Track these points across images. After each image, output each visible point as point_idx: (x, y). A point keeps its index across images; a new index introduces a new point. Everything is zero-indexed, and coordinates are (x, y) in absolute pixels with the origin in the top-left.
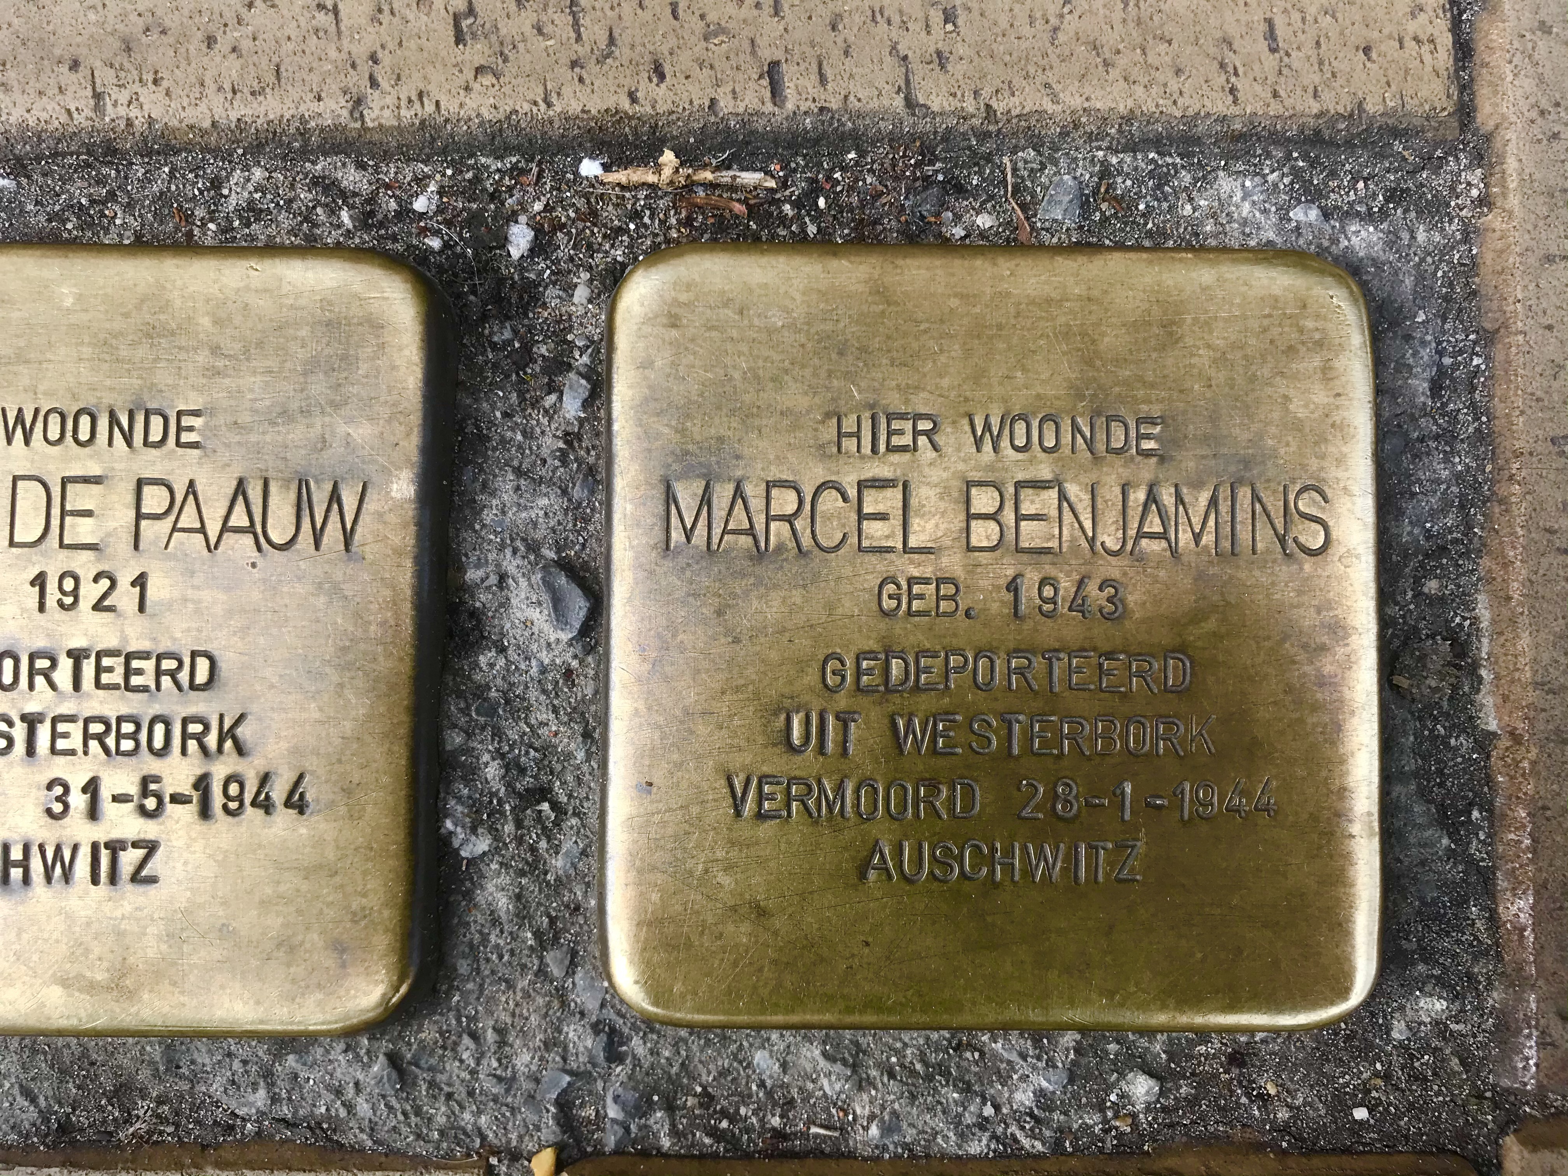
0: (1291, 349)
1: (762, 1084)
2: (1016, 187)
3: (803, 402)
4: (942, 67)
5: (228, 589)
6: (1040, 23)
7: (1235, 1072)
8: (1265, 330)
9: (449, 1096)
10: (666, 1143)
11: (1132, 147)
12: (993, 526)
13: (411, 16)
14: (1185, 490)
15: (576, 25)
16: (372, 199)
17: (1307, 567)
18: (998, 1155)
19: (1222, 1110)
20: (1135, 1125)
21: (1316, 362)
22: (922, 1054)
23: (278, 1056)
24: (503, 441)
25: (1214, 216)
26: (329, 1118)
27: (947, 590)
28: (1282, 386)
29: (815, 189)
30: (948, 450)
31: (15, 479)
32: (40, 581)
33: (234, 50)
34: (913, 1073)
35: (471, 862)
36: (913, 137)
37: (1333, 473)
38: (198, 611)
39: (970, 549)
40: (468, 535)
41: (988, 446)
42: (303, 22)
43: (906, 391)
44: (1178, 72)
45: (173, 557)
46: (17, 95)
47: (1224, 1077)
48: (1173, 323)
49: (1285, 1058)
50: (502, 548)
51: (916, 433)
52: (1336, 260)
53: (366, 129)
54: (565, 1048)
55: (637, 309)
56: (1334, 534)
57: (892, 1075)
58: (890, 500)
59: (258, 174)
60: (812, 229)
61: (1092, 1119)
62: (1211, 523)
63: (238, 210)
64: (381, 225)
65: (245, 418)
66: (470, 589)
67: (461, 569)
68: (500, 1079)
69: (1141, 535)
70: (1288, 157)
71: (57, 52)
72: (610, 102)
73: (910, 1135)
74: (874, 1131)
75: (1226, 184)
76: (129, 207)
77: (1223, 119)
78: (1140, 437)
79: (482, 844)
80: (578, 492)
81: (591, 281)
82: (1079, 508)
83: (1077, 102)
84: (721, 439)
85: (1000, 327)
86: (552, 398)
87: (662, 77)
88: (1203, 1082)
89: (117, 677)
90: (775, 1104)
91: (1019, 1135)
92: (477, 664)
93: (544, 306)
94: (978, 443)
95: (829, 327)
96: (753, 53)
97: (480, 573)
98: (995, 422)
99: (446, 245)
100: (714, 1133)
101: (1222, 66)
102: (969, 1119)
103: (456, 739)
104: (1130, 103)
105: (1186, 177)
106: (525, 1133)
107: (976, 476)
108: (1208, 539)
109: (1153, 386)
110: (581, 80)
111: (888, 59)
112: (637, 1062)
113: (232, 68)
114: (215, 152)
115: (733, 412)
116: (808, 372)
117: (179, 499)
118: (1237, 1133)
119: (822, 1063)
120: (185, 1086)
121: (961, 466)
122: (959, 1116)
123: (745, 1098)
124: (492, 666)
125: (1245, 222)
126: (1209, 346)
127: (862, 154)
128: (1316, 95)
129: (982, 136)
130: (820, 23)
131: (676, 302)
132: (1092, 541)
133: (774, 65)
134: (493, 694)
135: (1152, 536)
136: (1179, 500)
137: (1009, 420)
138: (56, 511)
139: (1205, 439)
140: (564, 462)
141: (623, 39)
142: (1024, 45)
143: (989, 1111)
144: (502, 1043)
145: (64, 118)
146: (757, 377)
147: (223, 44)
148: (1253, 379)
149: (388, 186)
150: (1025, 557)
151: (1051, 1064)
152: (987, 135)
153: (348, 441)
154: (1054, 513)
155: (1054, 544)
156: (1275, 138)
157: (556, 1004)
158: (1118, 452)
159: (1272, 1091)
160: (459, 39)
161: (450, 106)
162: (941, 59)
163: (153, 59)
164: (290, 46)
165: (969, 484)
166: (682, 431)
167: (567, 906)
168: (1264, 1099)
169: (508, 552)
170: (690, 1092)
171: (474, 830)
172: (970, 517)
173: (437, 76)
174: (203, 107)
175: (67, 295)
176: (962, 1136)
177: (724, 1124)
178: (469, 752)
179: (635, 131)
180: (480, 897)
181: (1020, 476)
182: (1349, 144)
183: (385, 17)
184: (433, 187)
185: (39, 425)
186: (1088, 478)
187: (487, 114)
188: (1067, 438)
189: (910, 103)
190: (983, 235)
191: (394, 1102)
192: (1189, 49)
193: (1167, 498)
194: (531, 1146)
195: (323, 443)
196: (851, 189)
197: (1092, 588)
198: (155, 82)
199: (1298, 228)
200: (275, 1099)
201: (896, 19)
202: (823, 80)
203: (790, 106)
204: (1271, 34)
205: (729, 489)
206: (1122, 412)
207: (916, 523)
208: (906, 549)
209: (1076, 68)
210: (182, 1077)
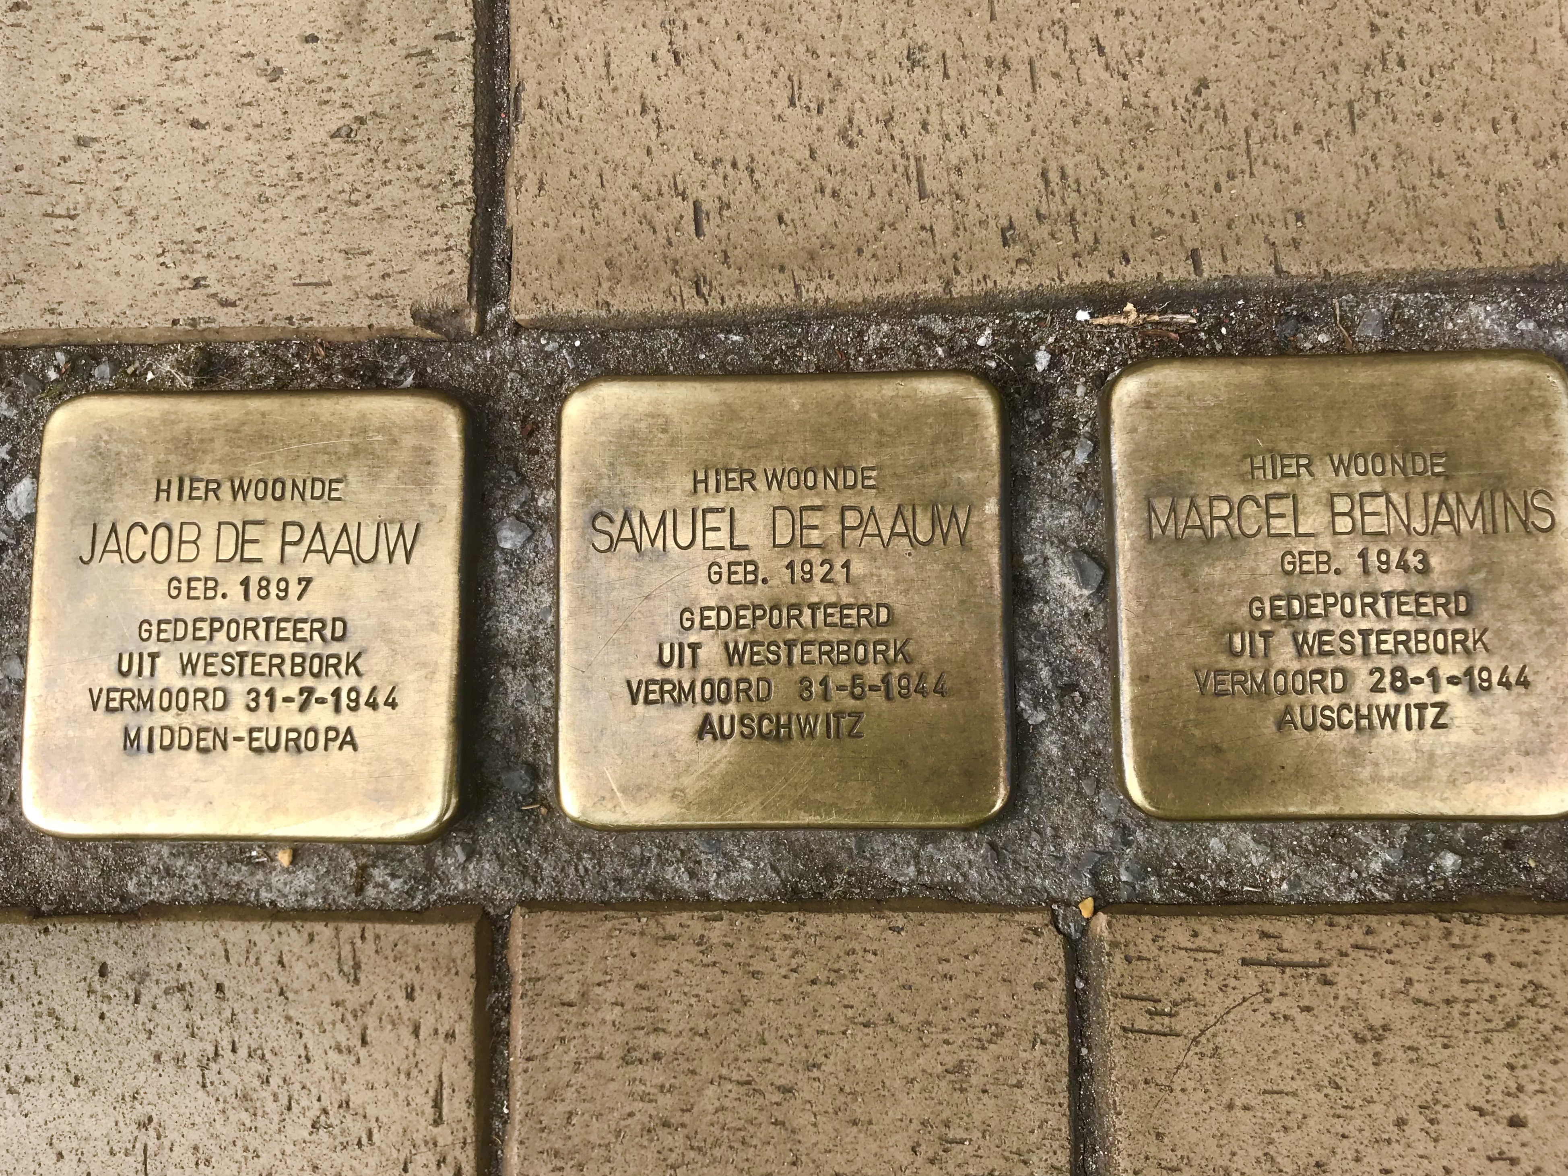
0: (1524, 409)
1: (1214, 860)
2: (1342, 317)
3: (1230, 449)
4: (1297, 248)
5: (895, 568)
6: (1355, 219)
7: (1508, 853)
8: (1507, 398)
9: (1026, 868)
10: (1157, 896)
11: (1414, 290)
12: (1348, 520)
13: (976, 231)
14: (1462, 496)
15: (1075, 233)
16: (951, 340)
17: (1541, 539)
18: (1362, 902)
19: (1502, 876)
20: (1446, 885)
21: (1541, 415)
22: (1312, 839)
23: (922, 844)
24: (1038, 478)
25: (1467, 329)
26: (951, 883)
27: (1324, 558)
28: (1520, 431)
29: (1219, 323)
30: (1318, 475)
31: (775, 509)
32: (790, 566)
33: (874, 256)
34: (1307, 851)
35: (1035, 727)
36: (1279, 290)
37: (1555, 482)
38: (879, 581)
39: (1335, 533)
40: (1023, 535)
41: (1342, 472)
42: (913, 237)
43: (1291, 441)
44: (1443, 244)
45: (864, 551)
46: (750, 287)
47: (1502, 856)
48: (1449, 396)
49: (1540, 844)
50: (1044, 541)
51: (1299, 466)
52: (1548, 352)
53: (952, 299)
54: (1095, 838)
55: (1126, 400)
56: (1557, 519)
57: (1294, 853)
58: (1285, 506)
59: (885, 327)
60: (1219, 347)
61: (1419, 881)
62: (1480, 514)
63: (875, 350)
64: (958, 354)
65: (900, 470)
66: (1026, 567)
67: (1021, 556)
68: (1056, 857)
69: (1437, 522)
70: (1514, 291)
71: (771, 261)
72: (1098, 277)
73: (1307, 889)
74: (1285, 886)
75: (1474, 309)
76: (810, 350)
77: (1472, 271)
78: (1433, 465)
79: (1041, 717)
80: (1089, 507)
81: (1085, 383)
82: (1399, 507)
83: (1380, 265)
84: (1180, 473)
85: (1345, 402)
86: (1068, 452)
87: (1128, 261)
88: (1489, 859)
89: (836, 619)
90: (1222, 873)
91: (1374, 890)
92: (1032, 611)
93: (1058, 399)
94: (1336, 471)
95: (1241, 405)
96: (1182, 244)
97: (1032, 557)
98: (1346, 458)
99: (998, 365)
100: (1184, 889)
101: (1471, 239)
102: (1342, 880)
103: (1024, 654)
104: (1414, 265)
105: (1448, 306)
106: (1073, 889)
107: (1336, 490)
108: (1478, 525)
109: (1439, 434)
110: (1080, 265)
111: (1263, 245)
112: (1139, 847)
113: (873, 267)
114: (861, 316)
115: (1186, 457)
116: (1231, 431)
117: (865, 517)
118: (1512, 890)
119: (1252, 845)
120: (867, 864)
121: (1327, 485)
122: (1336, 878)
123: (1203, 868)
124: (1042, 611)
125: (1487, 332)
126: (1473, 410)
127: (1247, 301)
128: (1530, 254)
129: (1323, 287)
130: (1221, 225)
131: (1149, 394)
132: (1407, 527)
133: (1194, 251)
134: (1042, 628)
135: (1444, 523)
136: (1459, 501)
137: (1353, 457)
138: (798, 527)
139: (1472, 466)
140: (1079, 490)
141: (1104, 239)
142: (1345, 232)
143: (1354, 875)
144: (1056, 836)
145: (778, 301)
146: (1200, 436)
147: (867, 253)
148: (1501, 428)
149: (961, 331)
150: (1368, 538)
151: (1392, 845)
152: (1325, 287)
153: (959, 482)
154: (1384, 511)
155: (1385, 529)
156: (1505, 280)
157: (1089, 812)
158: (1420, 474)
159: (1533, 864)
160: (1005, 243)
161: (1002, 283)
162: (1296, 244)
163: (827, 263)
164: (906, 252)
165: (1333, 495)
166: (1155, 468)
167: (1093, 753)
168: (1528, 870)
169: (1048, 544)
170: (1170, 866)
171: (1035, 708)
172: (1334, 515)
173: (993, 266)
174: (858, 290)
175: (795, 403)
176: (1340, 890)
177: (1192, 885)
178: (1030, 661)
179: (1112, 295)
180: (1041, 748)
181: (1363, 490)
182: (1552, 282)
183: (961, 233)
184: (988, 331)
185: (786, 479)
186: (1404, 490)
187: (1024, 287)
188: (1389, 467)
189: (1278, 271)
190: (1323, 346)
191: (993, 872)
192: (1449, 230)
193: (1451, 499)
194: (1077, 898)
195: (945, 484)
196: (1241, 322)
197: (1409, 556)
198: (830, 277)
199: (1522, 334)
200: (920, 872)
201: (1267, 220)
202: (1225, 259)
203: (1205, 275)
204: (1500, 218)
205: (1187, 503)
206: (1421, 450)
207: (1301, 519)
208: (1297, 534)
209: (1378, 244)
210: (865, 858)
